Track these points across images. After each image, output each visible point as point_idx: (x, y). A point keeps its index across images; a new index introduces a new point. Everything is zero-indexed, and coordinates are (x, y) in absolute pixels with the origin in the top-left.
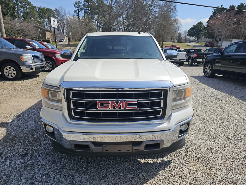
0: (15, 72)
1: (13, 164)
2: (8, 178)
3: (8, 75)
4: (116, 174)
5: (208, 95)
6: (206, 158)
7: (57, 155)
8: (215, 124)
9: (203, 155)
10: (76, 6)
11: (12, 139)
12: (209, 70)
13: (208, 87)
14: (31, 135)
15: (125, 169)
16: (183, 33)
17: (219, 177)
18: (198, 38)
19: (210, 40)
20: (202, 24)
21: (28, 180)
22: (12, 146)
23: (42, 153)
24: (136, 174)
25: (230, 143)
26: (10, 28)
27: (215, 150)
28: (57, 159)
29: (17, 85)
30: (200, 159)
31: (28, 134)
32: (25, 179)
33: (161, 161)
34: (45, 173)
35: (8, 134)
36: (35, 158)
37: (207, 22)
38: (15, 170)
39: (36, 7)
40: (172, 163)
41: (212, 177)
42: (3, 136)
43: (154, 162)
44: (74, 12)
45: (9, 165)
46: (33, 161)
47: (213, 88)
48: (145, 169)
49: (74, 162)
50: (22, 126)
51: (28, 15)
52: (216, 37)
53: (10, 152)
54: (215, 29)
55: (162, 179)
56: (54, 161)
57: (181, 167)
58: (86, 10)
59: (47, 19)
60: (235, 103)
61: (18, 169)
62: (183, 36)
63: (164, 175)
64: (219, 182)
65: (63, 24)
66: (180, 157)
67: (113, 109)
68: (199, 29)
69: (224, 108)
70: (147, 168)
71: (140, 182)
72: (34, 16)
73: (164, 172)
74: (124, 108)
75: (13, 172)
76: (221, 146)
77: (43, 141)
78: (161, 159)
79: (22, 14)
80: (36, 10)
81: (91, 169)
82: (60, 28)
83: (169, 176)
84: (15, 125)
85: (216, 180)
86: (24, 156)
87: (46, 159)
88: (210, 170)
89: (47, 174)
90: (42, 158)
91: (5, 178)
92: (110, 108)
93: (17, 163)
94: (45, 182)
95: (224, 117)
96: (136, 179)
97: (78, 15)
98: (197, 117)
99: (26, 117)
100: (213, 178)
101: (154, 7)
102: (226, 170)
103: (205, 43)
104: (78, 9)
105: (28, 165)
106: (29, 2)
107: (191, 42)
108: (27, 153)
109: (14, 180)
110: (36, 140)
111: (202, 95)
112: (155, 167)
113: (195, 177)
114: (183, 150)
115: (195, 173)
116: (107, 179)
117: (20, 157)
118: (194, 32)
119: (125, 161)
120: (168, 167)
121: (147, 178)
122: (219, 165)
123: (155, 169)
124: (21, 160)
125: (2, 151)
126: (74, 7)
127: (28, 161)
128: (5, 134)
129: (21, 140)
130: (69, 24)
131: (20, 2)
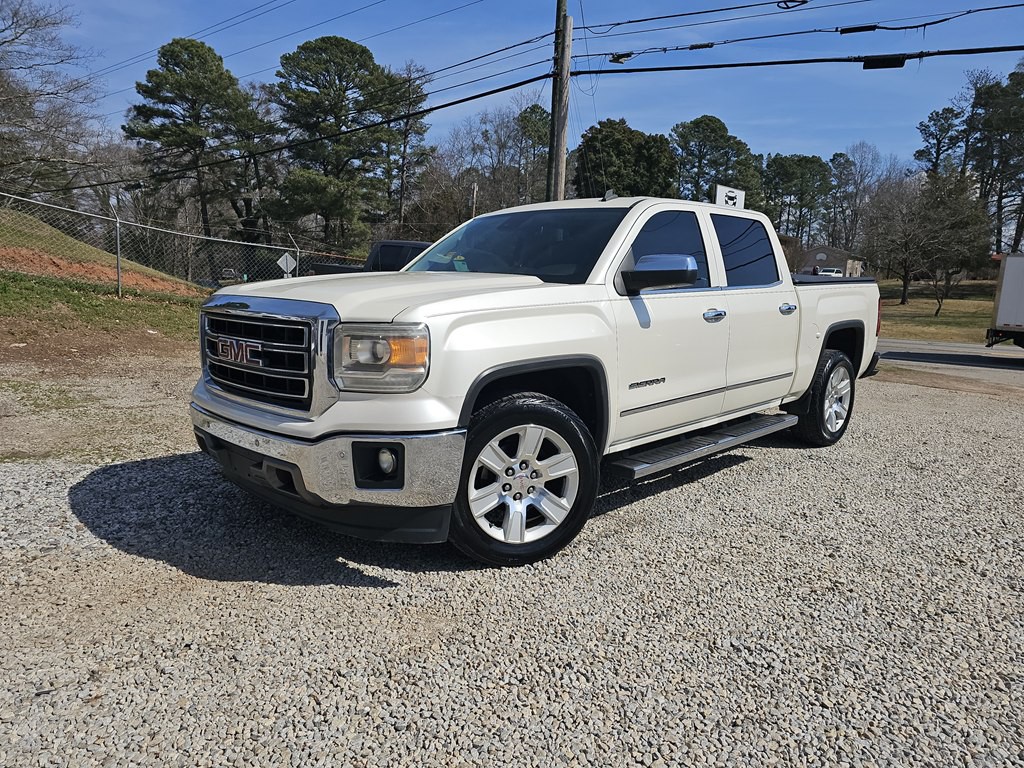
39: (761, 156)
44: (917, 158)
57: (389, 604)
58: (979, 140)
74: (245, 361)
80: (759, 170)
92: (230, 359)
97: (935, 166)
104: (939, 143)
126: (920, 138)
131: (712, 148)
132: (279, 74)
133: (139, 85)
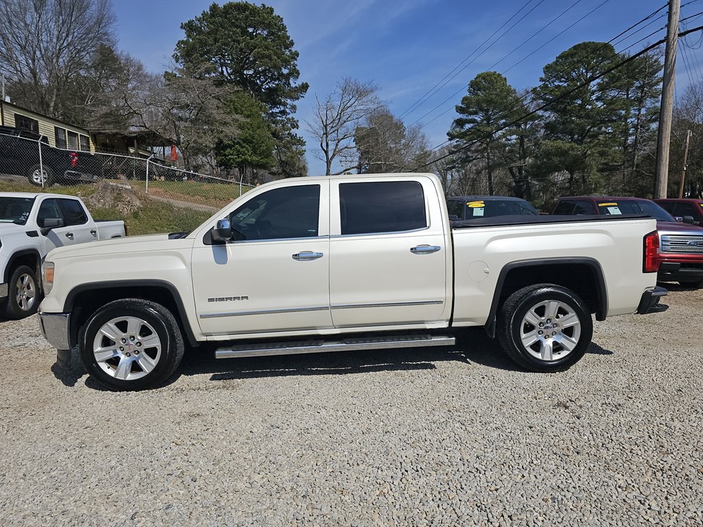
132: (542, 80)
133: (457, 107)
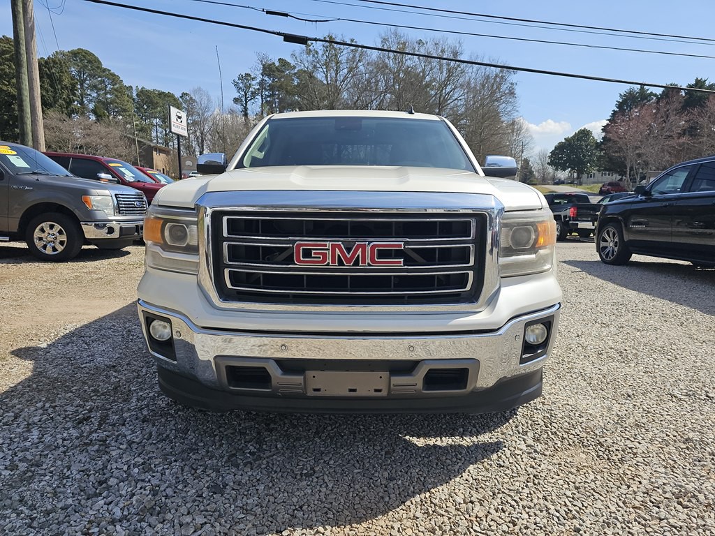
0: (64, 238)
1: (49, 438)
2: (33, 469)
3: (45, 247)
4: (343, 470)
5: (611, 301)
6: (606, 438)
7: (173, 422)
8: (633, 365)
9: (597, 432)
10: (241, 85)
11: (49, 385)
12: (611, 245)
13: (611, 286)
14: (101, 378)
15: (369, 458)
16: (537, 159)
17: (644, 482)
18: (580, 173)
19: (616, 177)
20: (588, 134)
21: (89, 476)
22: (48, 399)
23: (130, 417)
24: (401, 471)
25: (678, 408)
26: (57, 139)
27: (632, 420)
28: (174, 431)
29: (66, 271)
30: (588, 441)
31: (93, 375)
32: (81, 471)
33: (474, 442)
34: (140, 460)
35: (38, 374)
36: (110, 427)
37: (602, 130)
38: (53, 452)
39: (131, 87)
40: (504, 449)
41: (622, 482)
42: (23, 378)
43: (453, 443)
44: (235, 102)
45: (36, 441)
46: (105, 433)
47: (626, 287)
48: (425, 459)
49: (220, 441)
50: (77, 357)
51: (107, 109)
52: (631, 169)
53: (41, 411)
54: (625, 147)
55: (476, 484)
56: (164, 435)
57: (532, 458)
58: (268, 96)
59: (158, 120)
60: (691, 320)
61: (62, 449)
62: (535, 166)
63: (483, 474)
64: (644, 493)
65: (202, 133)
66: (530, 434)
67: (336, 265)
68: (581, 149)
69: (659, 330)
70: (431, 458)
71: (412, 488)
72: (125, 110)
73: (481, 466)
74: (368, 263)
75: (47, 455)
76: (649, 412)
77: (135, 390)
78: (474, 439)
79: (91, 106)
80: (131, 97)
81: (270, 456)
82: (194, 144)
83: (497, 477)
84: (59, 354)
85: (636, 490)
86: (79, 423)
87: (143, 429)
88: (617, 465)
89: (142, 464)
90: (131, 427)
91: (23, 469)
92: (328, 264)
93: (59, 436)
94: (139, 480)
95: (659, 351)
96: (400, 482)
97: (246, 109)
98: (580, 348)
99: (90, 337)
100: (627, 485)
101: (454, 89)
102: (666, 468)
103: (601, 185)
104: (246, 95)
105: (91, 441)
106: (113, 75)
107: (560, 182)
108: (90, 416)
109: (51, 472)
110: (116, 388)
111: (593, 301)
112: (456, 454)
113: (573, 480)
114: (539, 420)
115: (572, 474)
116: (315, 480)
117: (69, 424)
118: (568, 156)
119: (370, 440)
120: (494, 456)
121: (433, 480)
122: (643, 455)
123: (454, 460)
124: (72, 431)
125: (19, 409)
126: (234, 90)
127: (91, 433)
128: (30, 374)
129: (73, 387)
130: (218, 133)
131: (90, 76)
